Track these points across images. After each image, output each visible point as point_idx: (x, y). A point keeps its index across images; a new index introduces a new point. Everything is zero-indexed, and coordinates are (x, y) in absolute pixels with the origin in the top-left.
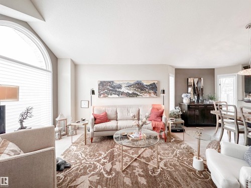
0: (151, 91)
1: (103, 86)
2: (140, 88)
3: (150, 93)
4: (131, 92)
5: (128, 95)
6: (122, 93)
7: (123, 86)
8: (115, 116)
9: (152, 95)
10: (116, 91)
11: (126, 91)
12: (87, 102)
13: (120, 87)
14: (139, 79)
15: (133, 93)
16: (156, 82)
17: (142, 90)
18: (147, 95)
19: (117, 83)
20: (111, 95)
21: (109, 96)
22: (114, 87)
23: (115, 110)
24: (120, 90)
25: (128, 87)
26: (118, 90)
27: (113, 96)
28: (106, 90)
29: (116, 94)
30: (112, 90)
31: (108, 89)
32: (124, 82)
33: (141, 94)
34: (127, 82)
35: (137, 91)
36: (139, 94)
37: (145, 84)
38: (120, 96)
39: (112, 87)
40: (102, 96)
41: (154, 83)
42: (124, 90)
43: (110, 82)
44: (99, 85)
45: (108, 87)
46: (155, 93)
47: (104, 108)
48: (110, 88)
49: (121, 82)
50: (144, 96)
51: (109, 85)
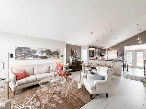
0: (56, 55)
1: (20, 51)
2: (49, 53)
3: (55, 56)
4: (43, 56)
5: (41, 58)
6: (37, 56)
7: (38, 52)
8: (33, 72)
9: (56, 57)
10: (32, 55)
11: (40, 55)
12: (3, 64)
13: (35, 52)
14: (49, 48)
15: (45, 56)
16: (58, 50)
17: (50, 54)
18: (53, 58)
19: (33, 49)
20: (28, 57)
21: (26, 58)
22: (30, 52)
23: (32, 68)
24: (35, 54)
25: (41, 52)
26: (33, 54)
27: (30, 58)
28: (23, 54)
29: (32, 57)
30: (28, 54)
31: (25, 53)
32: (38, 49)
33: (50, 57)
34: (41, 49)
35: (47, 55)
36: (48, 57)
37: (52, 51)
38: (35, 58)
39: (29, 52)
40: (19, 58)
41: (57, 51)
42: (38, 54)
43: (27, 48)
44: (16, 50)
45: (25, 52)
46: (58, 56)
47: (22, 68)
48: (27, 53)
49: (36, 49)
50: (51, 58)
51: (26, 50)
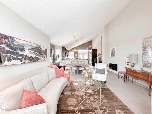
0: (45, 55)
2: (40, 52)
3: (45, 57)
4: (33, 56)
5: (32, 60)
6: (26, 58)
7: (27, 48)
10: (17, 54)
11: (29, 55)
13: (23, 49)
14: (39, 44)
17: (41, 54)
19: (18, 41)
20: (9, 60)
22: (14, 48)
24: (23, 53)
25: (31, 50)
26: (20, 53)
27: (13, 62)
29: (17, 59)
30: (11, 52)
32: (28, 43)
35: (38, 55)
36: (39, 58)
37: (42, 49)
38: (23, 61)
39: (11, 48)
41: (46, 49)
42: (27, 53)
43: (7, 37)
45: (3, 46)
48: (7, 48)
49: (24, 43)
50: (42, 60)
51: (6, 43)
